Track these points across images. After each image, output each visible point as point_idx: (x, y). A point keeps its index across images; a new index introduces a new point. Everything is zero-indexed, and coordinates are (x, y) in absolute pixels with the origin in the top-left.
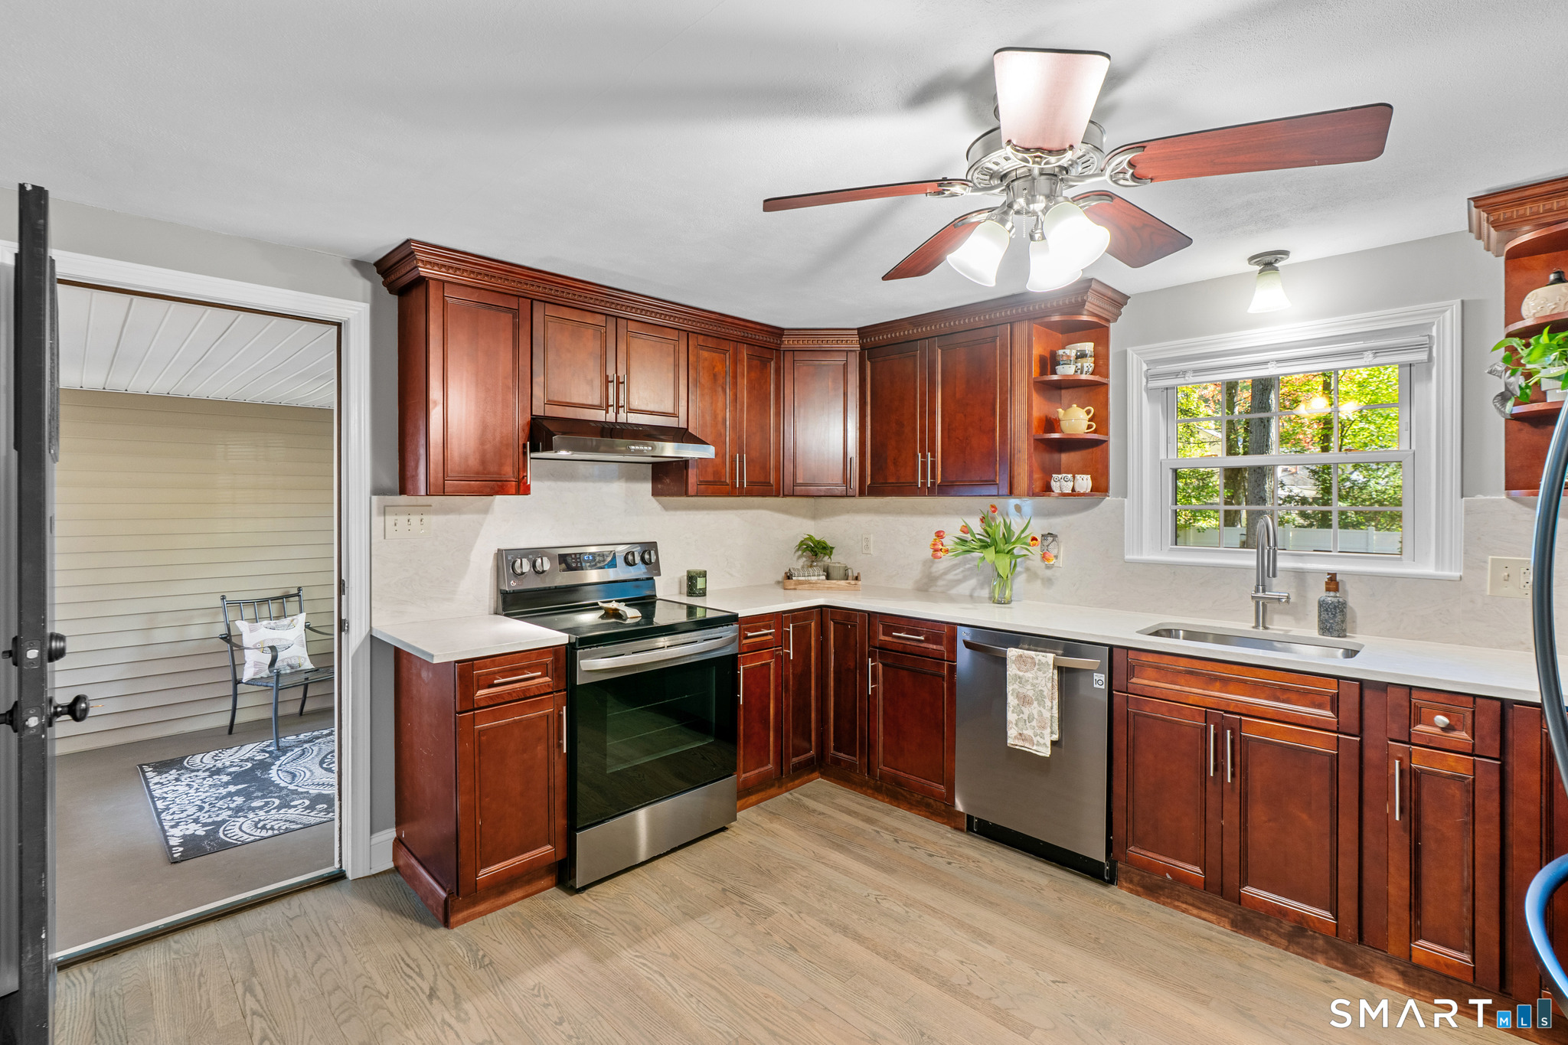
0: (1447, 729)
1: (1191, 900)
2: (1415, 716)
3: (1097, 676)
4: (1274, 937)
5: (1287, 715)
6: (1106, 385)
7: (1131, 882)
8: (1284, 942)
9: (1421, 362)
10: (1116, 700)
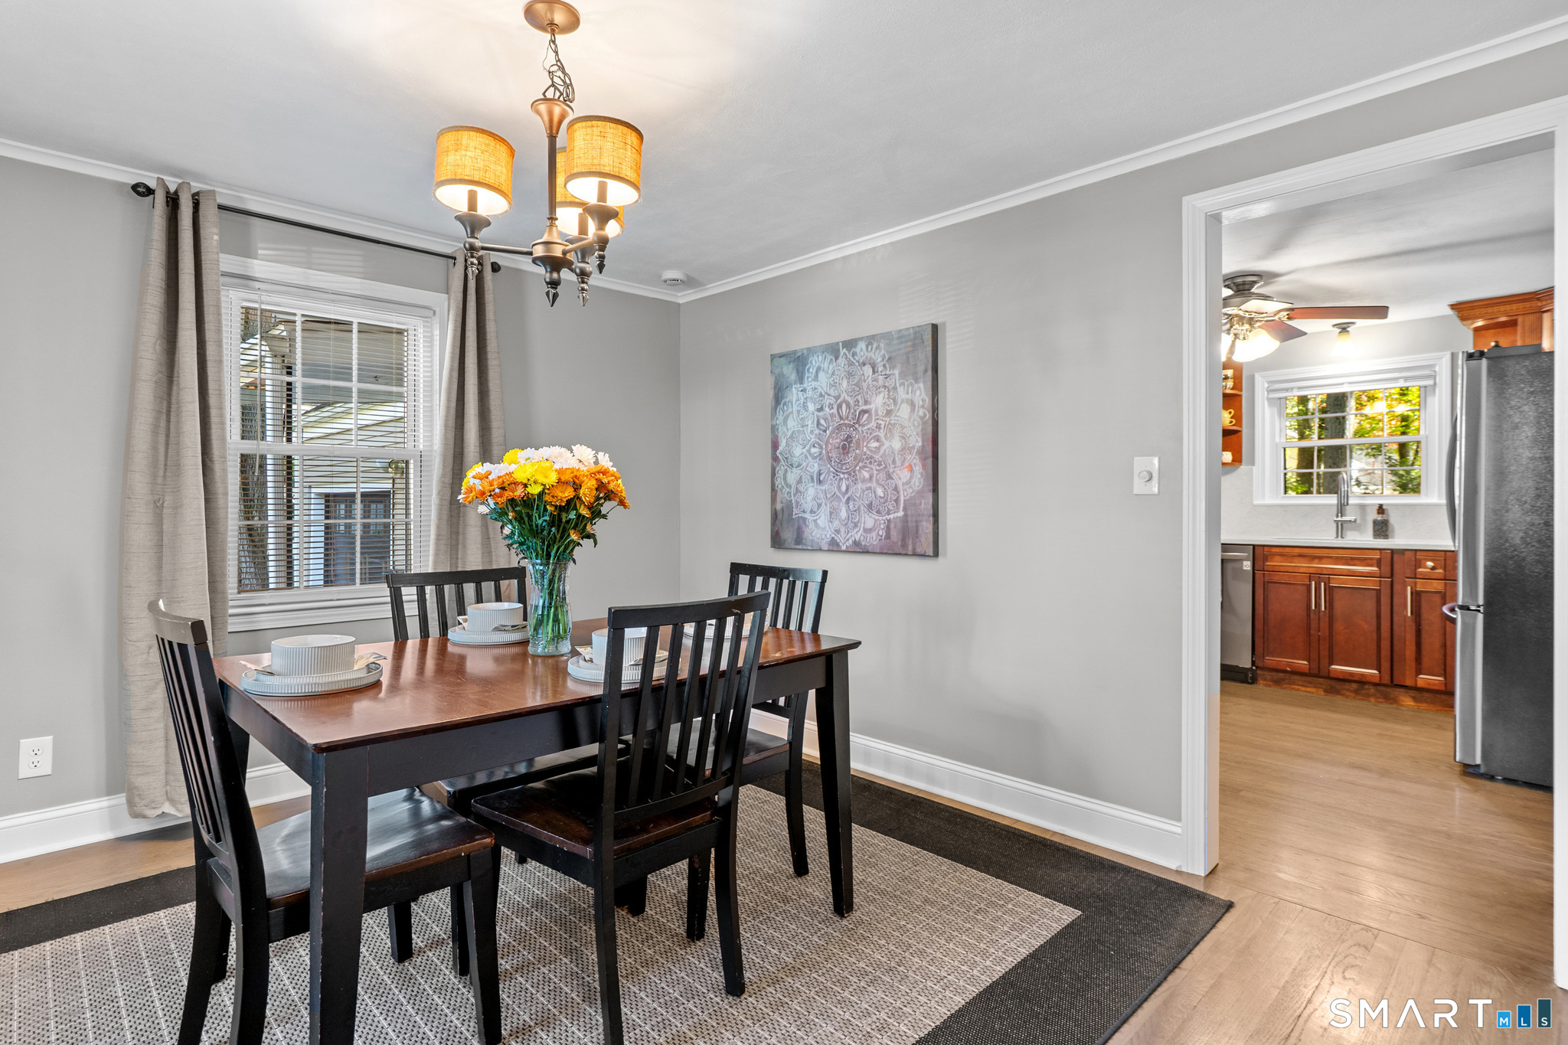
0: (1433, 568)
1: (1301, 683)
2: (1418, 564)
3: (1245, 563)
4: (1348, 693)
5: (1355, 572)
6: (1240, 396)
7: (1265, 680)
8: (1353, 695)
9: (1430, 386)
10: (1257, 576)
